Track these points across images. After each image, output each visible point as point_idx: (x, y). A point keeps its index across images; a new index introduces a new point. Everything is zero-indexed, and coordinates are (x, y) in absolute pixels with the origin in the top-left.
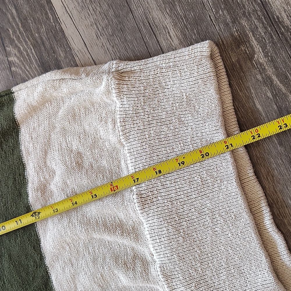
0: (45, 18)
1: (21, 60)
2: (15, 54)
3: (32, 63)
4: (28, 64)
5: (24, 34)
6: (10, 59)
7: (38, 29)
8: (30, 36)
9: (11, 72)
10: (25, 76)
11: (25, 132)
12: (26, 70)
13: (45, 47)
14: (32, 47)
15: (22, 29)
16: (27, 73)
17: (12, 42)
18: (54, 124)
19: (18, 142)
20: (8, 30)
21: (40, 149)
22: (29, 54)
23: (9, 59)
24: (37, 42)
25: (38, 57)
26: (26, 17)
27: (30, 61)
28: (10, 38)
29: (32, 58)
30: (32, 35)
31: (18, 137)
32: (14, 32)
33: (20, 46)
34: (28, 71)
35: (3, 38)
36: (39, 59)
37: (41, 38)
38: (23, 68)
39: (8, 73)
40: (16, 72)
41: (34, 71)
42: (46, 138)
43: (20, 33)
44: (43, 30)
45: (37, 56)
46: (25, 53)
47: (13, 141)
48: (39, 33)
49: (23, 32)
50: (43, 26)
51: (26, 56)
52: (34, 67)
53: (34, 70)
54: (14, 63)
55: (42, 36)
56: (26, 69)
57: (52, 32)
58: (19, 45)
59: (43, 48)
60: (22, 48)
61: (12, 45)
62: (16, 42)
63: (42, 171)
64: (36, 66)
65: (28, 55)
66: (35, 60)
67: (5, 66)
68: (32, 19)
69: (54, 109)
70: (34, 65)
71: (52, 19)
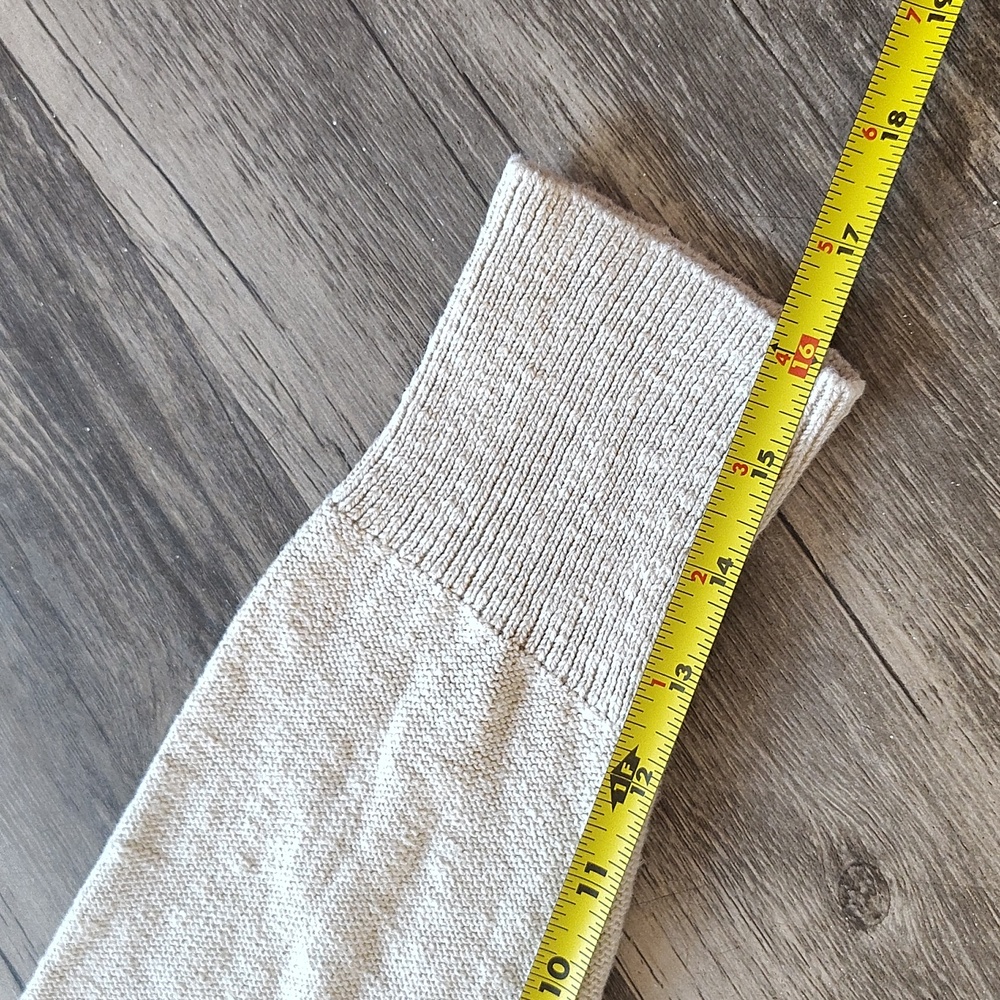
13: (17, 256)
59: (10, 264)
71: (27, 131)
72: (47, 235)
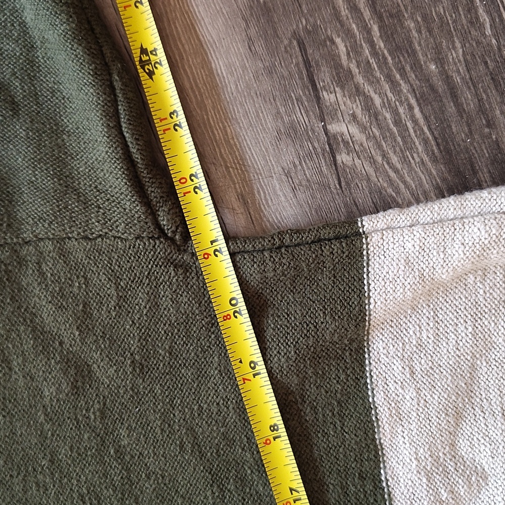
0: (464, 22)
1: (375, 137)
2: (354, 117)
3: (411, 148)
4: (398, 149)
5: (389, 58)
6: (333, 128)
7: (438, 50)
8: (408, 68)
9: (336, 169)
10: (385, 185)
11: (385, 352)
12: (390, 167)
13: (458, 105)
14: (413, 102)
15: (382, 45)
16: (392, 174)
17: (343, 78)
18: (489, 336)
19: (363, 382)
20: (333, 42)
21: (441, 407)
22: (401, 122)
23: (329, 127)
24: (432, 88)
25: (432, 134)
26: (401, 11)
27: (405, 142)
28: (337, 65)
29: (413, 134)
30: (417, 66)
31: (363, 365)
32: (354, 50)
33: (373, 94)
34: (396, 171)
35: (313, 64)
36: (435, 139)
37: (447, 77)
38: (379, 159)
39: (324, 169)
40: (354, 168)
41: (416, 172)
42: (461, 375)
43: (375, 53)
44: (456, 53)
45: (430, 129)
46: (388, 116)
47: (343, 377)
48: (440, 60)
49: (386, 52)
50: (458, 45)
51: (392, 126)
52: (417, 160)
53: (418, 170)
54: (348, 143)
55: (450, 73)
56: (388, 163)
57: (486, 63)
58: (368, 89)
59: (451, 108)
60: (377, 101)
61: (342, 88)
62: (360, 79)
63: (441, 469)
64: (426, 158)
65: (398, 122)
66: (423, 139)
67: (314, 148)
68: (419, 19)
69: (491, 291)
70: (418, 153)
71: (488, 25)
72: (485, 97)
